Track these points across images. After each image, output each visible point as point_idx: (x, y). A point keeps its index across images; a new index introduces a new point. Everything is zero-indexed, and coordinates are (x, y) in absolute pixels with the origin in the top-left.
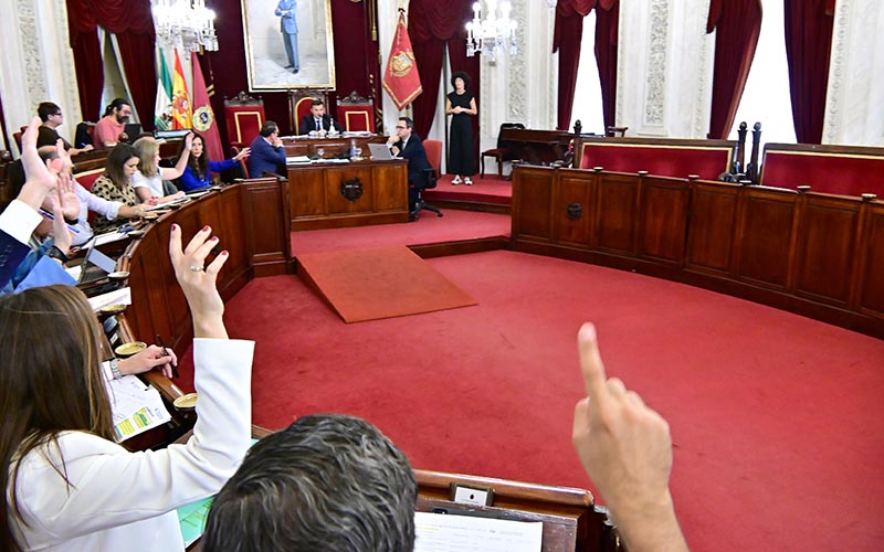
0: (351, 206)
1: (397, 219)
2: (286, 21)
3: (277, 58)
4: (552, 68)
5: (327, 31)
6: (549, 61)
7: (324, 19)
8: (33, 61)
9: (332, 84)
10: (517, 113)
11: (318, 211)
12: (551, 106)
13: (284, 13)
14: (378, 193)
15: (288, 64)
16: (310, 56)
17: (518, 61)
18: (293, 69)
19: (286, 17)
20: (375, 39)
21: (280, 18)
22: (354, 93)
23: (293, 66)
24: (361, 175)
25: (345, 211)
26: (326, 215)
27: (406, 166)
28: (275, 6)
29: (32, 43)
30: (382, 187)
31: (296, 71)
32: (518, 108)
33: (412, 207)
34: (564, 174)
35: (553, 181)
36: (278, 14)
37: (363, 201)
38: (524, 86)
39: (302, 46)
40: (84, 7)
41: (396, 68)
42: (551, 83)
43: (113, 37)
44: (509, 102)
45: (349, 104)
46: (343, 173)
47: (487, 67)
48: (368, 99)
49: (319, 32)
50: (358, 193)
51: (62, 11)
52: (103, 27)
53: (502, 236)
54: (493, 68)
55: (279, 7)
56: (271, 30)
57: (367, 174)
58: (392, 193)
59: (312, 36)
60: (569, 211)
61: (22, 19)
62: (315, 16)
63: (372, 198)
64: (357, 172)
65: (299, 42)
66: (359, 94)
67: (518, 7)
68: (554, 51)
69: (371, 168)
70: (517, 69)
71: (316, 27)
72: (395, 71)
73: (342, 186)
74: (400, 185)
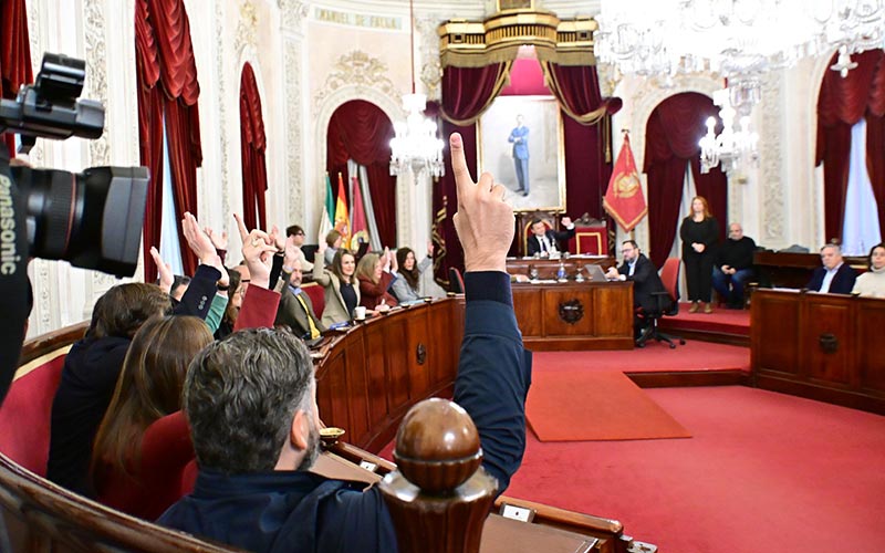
0: (570, 328)
1: (620, 346)
2: (518, 147)
3: (508, 182)
4: (815, 184)
5: (559, 154)
6: (811, 177)
7: (556, 144)
8: (295, 191)
9: (562, 206)
10: (773, 235)
11: (534, 333)
12: (816, 226)
13: (516, 140)
14: (598, 317)
15: (518, 188)
16: (540, 179)
17: (773, 177)
18: (522, 193)
19: (518, 143)
20: (608, 160)
21: (512, 145)
22: (587, 214)
23: (523, 189)
24: (580, 296)
25: (563, 334)
26: (542, 337)
27: (631, 289)
28: (508, 134)
29: (297, 177)
30: (604, 310)
31: (526, 195)
32: (775, 228)
33: (638, 334)
34: (814, 299)
35: (801, 308)
36: (511, 141)
37: (584, 322)
38: (781, 204)
39: (533, 169)
40: (341, 144)
41: (622, 188)
42: (815, 201)
43: (362, 169)
44: (765, 223)
45: (581, 226)
46: (562, 294)
47: (737, 185)
48: (601, 221)
49: (550, 155)
50: (577, 316)
51: (322, 149)
52: (355, 161)
53: (739, 370)
54: (743, 186)
55: (513, 134)
56: (503, 157)
57: (587, 296)
58: (614, 318)
59: (543, 159)
60: (821, 344)
61: (290, 157)
62: (547, 142)
63: (592, 321)
64: (577, 293)
65: (530, 166)
66: (591, 216)
67: (771, 120)
68: (817, 164)
69: (592, 289)
70: (773, 186)
71: (548, 150)
72: (619, 192)
73: (561, 307)
74: (624, 309)
